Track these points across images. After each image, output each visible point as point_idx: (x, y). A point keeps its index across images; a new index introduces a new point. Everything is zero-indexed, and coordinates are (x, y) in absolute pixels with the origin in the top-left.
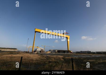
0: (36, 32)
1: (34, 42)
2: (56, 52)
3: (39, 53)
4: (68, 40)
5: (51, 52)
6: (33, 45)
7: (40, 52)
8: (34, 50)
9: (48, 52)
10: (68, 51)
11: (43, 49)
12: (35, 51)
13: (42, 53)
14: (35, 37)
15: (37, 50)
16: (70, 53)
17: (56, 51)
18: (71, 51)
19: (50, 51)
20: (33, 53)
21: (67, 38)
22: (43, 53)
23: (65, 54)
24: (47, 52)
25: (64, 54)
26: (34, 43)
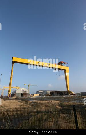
0: (13, 62)
1: (11, 79)
2: (48, 95)
3: (20, 97)
4: (67, 74)
5: (39, 95)
6: (10, 84)
7: (22, 95)
8: (11, 93)
9: (35, 95)
10: (68, 93)
11: (26, 90)
12: (13, 95)
13: (24, 97)
14: (12, 71)
15: (17, 92)
16: (71, 95)
17: (49, 93)
18: (72, 92)
19: (37, 92)
20: (10, 97)
21: (65, 70)
22: (26, 97)
23: (63, 97)
24: (33, 95)
25: (61, 97)
26: (11, 82)
